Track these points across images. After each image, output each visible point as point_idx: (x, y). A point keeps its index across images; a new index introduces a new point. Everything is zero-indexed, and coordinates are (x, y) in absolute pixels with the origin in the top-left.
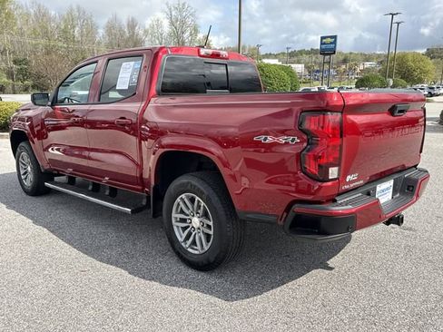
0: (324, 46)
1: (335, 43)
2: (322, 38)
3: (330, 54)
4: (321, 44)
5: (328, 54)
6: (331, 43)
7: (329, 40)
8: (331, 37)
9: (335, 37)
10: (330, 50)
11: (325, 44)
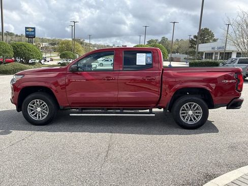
0: (27, 33)
1: (34, 31)
2: (26, 28)
3: (32, 38)
4: (26, 31)
5: (31, 38)
6: (32, 32)
7: (31, 30)
8: (32, 28)
9: (34, 28)
10: (32, 35)
11: (28, 31)
